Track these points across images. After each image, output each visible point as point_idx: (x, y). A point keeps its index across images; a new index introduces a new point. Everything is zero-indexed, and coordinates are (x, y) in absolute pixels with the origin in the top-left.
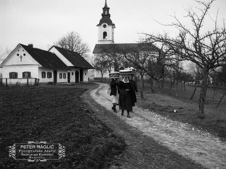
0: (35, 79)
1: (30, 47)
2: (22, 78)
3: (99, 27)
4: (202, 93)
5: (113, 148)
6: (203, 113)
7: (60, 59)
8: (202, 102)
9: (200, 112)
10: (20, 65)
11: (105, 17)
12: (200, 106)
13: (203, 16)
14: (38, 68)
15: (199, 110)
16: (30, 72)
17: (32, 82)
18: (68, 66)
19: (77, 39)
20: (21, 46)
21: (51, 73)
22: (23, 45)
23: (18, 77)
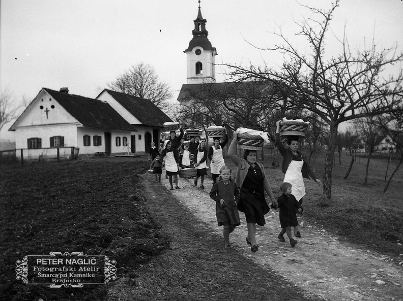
0: (71, 148)
1: (63, 93)
2: (49, 147)
3: (189, 54)
4: (327, 163)
5: (142, 254)
6: (329, 197)
7: (116, 111)
8: (327, 179)
9: (325, 196)
10: (45, 125)
11: (199, 35)
12: (324, 186)
13: (322, 33)
14: (76, 128)
15: (324, 193)
16: (63, 137)
17: (66, 154)
18: (131, 123)
19: (149, 77)
20: (47, 91)
21: (101, 137)
22: (51, 90)
23: (43, 146)
